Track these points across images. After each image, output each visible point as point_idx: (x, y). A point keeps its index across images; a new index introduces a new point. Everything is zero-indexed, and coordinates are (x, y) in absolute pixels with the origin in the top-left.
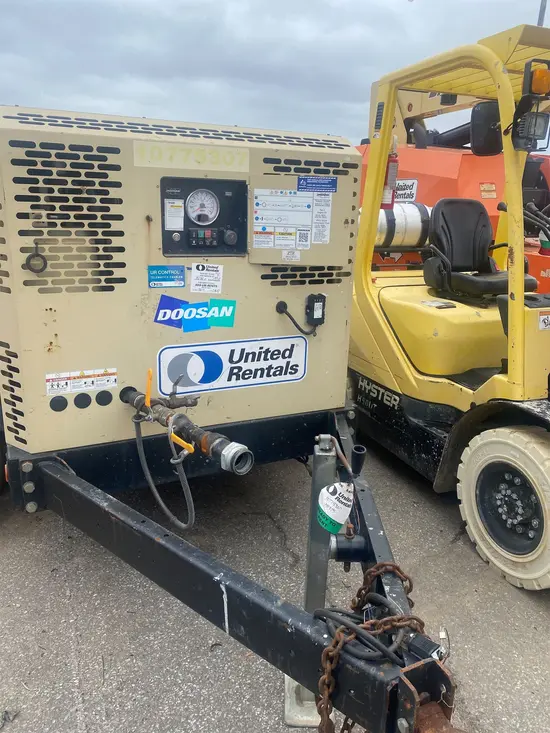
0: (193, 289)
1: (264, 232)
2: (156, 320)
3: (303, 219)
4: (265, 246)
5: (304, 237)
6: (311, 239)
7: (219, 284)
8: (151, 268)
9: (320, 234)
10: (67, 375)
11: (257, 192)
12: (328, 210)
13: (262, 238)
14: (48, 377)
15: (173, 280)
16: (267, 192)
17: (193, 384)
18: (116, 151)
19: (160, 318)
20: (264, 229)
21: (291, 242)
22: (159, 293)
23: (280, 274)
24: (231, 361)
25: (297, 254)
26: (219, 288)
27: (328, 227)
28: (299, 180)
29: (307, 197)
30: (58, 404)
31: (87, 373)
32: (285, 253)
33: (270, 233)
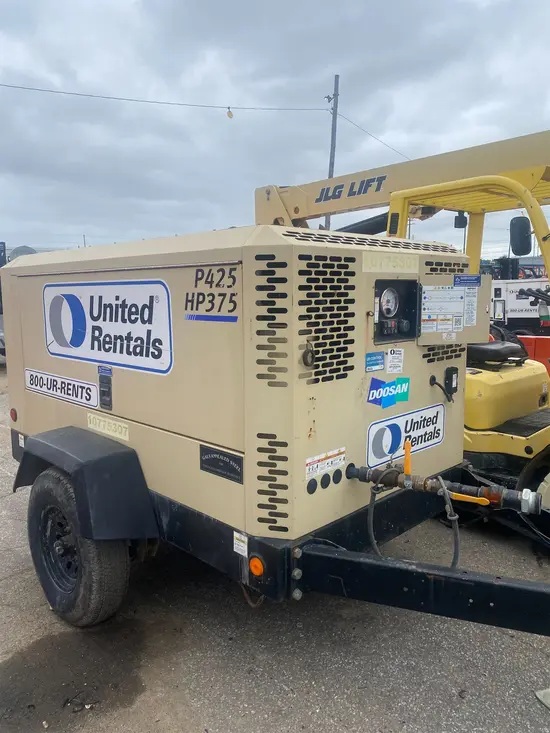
0: (389, 370)
1: (430, 320)
2: (369, 401)
3: (457, 307)
4: (430, 331)
5: (458, 322)
6: (464, 323)
7: (401, 364)
8: (368, 355)
9: (470, 319)
10: (317, 458)
11: (425, 288)
12: (475, 299)
13: (429, 324)
14: (308, 461)
15: (378, 364)
16: (431, 288)
17: (386, 455)
18: (352, 260)
19: (371, 398)
20: (429, 317)
21: (449, 326)
22: (371, 376)
23: (432, 353)
24: (406, 432)
25: (454, 335)
26: (401, 368)
27: (475, 312)
28: (455, 278)
29: (460, 290)
30: (311, 487)
31: (330, 454)
32: (445, 335)
33: (434, 320)
